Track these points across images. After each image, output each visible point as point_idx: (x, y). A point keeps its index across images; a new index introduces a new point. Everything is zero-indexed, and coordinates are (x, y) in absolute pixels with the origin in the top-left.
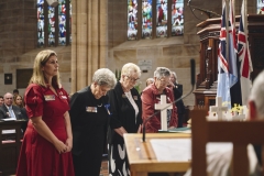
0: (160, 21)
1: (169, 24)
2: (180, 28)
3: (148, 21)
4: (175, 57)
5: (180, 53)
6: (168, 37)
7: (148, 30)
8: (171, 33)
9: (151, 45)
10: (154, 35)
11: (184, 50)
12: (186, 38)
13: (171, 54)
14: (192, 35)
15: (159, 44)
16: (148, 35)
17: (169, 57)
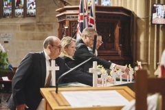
0: (17, 5)
1: (25, 8)
2: (33, 11)
3: (8, 4)
4: (30, 33)
5: (34, 29)
6: (24, 17)
7: (8, 11)
8: (26, 15)
9: (11, 22)
10: (13, 15)
11: (37, 28)
12: (38, 19)
13: (26, 30)
14: (42, 17)
15: (17, 22)
16: (8, 15)
17: (25, 32)
